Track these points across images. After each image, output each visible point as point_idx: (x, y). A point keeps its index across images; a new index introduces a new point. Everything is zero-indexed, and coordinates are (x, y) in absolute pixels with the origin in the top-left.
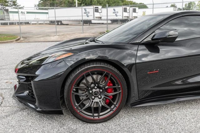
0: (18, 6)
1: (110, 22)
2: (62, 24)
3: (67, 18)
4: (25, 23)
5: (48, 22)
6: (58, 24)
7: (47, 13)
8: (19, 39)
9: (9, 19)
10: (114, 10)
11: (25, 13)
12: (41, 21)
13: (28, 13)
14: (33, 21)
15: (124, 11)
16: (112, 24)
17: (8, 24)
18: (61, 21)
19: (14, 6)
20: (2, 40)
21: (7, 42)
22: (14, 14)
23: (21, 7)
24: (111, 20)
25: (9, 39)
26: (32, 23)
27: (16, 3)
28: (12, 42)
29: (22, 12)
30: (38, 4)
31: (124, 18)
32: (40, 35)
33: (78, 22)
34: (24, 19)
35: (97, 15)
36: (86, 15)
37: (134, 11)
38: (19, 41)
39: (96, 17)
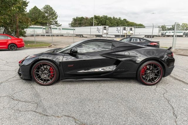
0: (58, 24)
1: (114, 36)
2: (83, 37)
3: (86, 33)
4: (60, 35)
5: (75, 35)
6: (81, 37)
7: (75, 29)
8: (51, 46)
9: (51, 33)
10: (117, 29)
11: (61, 29)
12: (71, 34)
13: (63, 29)
14: (66, 34)
15: (124, 30)
16: (115, 38)
17: (50, 36)
18: (82, 35)
19: (56, 24)
20: (40, 46)
21: (43, 47)
22: (54, 30)
23: (60, 24)
24: (115, 35)
25: (45, 46)
26: (65, 35)
27: (57, 22)
28: (46, 47)
29: (59, 29)
30: (71, 23)
31: (123, 34)
32: (65, 43)
33: (93, 36)
34: (60, 33)
35: (105, 31)
36: (98, 31)
37: (131, 29)
38: (50, 47)
39: (104, 33)
